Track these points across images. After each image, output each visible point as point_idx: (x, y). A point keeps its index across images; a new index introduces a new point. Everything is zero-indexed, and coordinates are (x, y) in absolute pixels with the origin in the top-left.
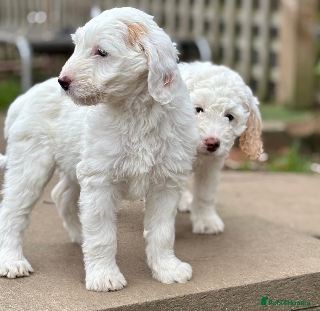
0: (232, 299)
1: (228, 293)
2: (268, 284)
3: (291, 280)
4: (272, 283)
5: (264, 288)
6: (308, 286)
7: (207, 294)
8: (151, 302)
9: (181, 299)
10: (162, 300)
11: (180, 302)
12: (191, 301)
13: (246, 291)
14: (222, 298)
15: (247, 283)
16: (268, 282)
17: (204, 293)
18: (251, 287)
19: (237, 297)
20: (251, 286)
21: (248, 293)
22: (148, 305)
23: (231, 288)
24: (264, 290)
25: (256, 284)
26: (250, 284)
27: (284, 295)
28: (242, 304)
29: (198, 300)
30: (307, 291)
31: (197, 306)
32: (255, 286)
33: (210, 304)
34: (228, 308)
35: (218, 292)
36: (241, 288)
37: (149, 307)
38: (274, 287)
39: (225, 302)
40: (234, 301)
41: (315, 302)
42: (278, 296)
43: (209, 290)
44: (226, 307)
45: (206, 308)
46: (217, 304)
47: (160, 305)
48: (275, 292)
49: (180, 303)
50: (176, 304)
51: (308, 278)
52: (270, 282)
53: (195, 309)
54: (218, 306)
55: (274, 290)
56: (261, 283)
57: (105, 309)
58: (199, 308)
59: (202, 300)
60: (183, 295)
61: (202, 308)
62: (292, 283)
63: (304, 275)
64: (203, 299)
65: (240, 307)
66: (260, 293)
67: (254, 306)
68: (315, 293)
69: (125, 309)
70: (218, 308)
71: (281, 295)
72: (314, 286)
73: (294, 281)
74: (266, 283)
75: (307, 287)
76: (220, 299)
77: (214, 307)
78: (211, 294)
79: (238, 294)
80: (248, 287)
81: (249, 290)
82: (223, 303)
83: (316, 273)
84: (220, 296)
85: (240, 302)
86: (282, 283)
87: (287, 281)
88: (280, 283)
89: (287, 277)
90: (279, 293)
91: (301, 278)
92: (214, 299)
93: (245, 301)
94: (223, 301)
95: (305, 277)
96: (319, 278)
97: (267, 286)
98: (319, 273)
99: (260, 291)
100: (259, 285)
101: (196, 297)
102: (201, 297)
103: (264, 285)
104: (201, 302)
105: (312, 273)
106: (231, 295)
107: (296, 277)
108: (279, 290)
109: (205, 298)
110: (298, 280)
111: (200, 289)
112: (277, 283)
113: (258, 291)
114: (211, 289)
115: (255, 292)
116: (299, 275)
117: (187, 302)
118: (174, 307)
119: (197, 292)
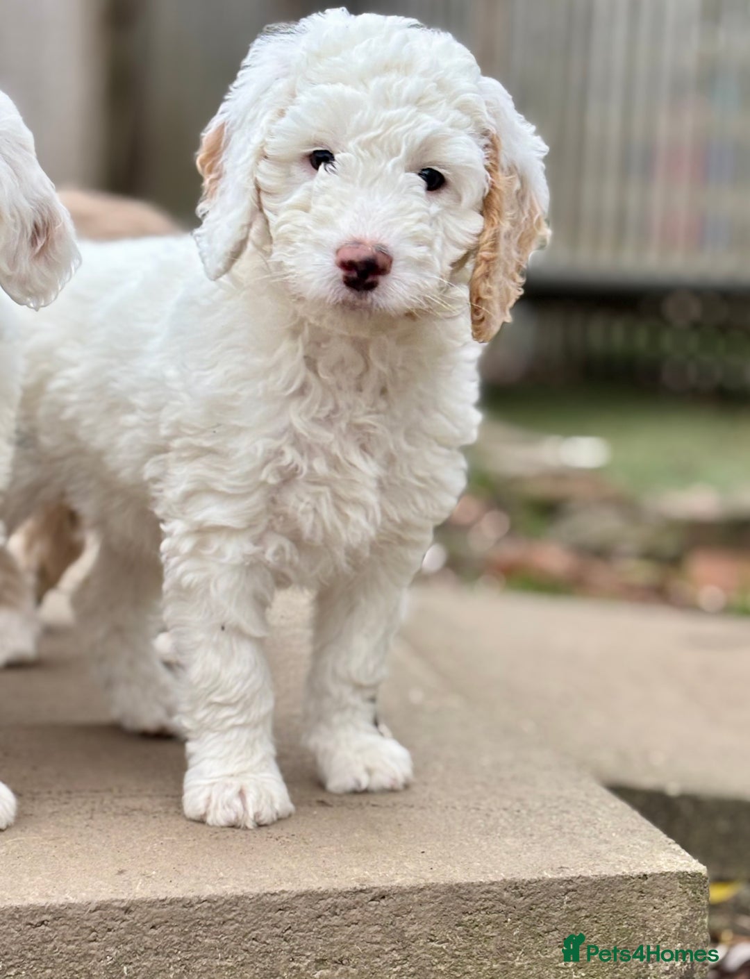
0: (146, 938)
1: (133, 918)
2: (284, 903)
3: (372, 900)
4: (301, 901)
5: (270, 915)
6: (435, 924)
7: (51, 913)
13: (202, 919)
14: (109, 930)
15: (209, 890)
16: (285, 896)
17: (44, 907)
18: (217, 908)
19: (167, 934)
20: (221, 903)
21: (205, 925)
23: (143, 902)
24: (270, 923)
25: (238, 898)
26: (216, 896)
27: (344, 945)
28: (185, 959)
29: (20, 930)
30: (432, 941)
31: (14, 948)
32: (237, 905)
33: (64, 945)
34: (131, 967)
35: (95, 911)
36: (181, 905)
38: (307, 916)
39: (122, 946)
40: (155, 947)
42: (322, 946)
43: (61, 902)
44: (126, 964)
45: (48, 958)
46: (92, 949)
48: (311, 931)
51: (436, 897)
52: (292, 896)
53: (7, 957)
54: (93, 956)
55: (307, 923)
56: (259, 897)
58: (20, 958)
59: (34, 932)
61: (33, 956)
62: (376, 910)
63: (421, 887)
64: (36, 926)
65: (175, 968)
66: (254, 930)
67: (228, 968)
68: (465, 949)
70: (91, 963)
71: (332, 944)
72: (458, 925)
73: (383, 902)
74: (275, 898)
75: (433, 927)
76: (100, 936)
77: (79, 958)
78: (70, 916)
79: (168, 924)
80: (209, 905)
81: (210, 915)
82: (112, 949)
83: (468, 884)
84: (102, 923)
85: (179, 950)
86: (335, 903)
87: (357, 899)
88: (328, 904)
89: (359, 887)
90: (326, 936)
91: (411, 895)
92: (77, 932)
93: (197, 951)
94: (114, 943)
95: (427, 892)
96: (480, 902)
97: (280, 910)
98: (479, 886)
99: (255, 921)
100: (251, 903)
101: (12, 917)
102: (32, 922)
103: (267, 903)
104: (31, 937)
105: (454, 884)
106: (144, 924)
107: (389, 891)
108: (324, 927)
109: (46, 925)
110: (398, 900)
111: (40, 894)
112: (317, 903)
113: (245, 920)
114: (71, 898)
115: (232, 925)
116: (404, 885)
119: (16, 903)
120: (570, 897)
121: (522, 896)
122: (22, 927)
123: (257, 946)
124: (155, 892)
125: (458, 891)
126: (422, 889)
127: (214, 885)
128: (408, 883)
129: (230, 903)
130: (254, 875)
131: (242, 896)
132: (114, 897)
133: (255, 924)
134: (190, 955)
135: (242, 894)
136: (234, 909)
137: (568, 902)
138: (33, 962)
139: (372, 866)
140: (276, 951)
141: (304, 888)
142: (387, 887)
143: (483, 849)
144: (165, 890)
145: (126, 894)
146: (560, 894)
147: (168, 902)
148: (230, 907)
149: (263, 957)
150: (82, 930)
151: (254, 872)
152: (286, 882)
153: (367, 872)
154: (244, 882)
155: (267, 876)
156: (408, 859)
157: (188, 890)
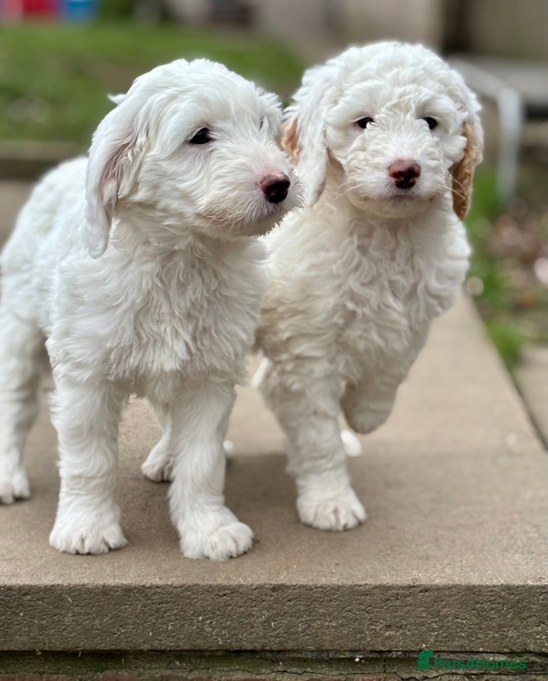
0: (285, 607)
1: (278, 595)
2: (366, 591)
3: (420, 592)
4: (377, 590)
5: (358, 597)
6: (459, 608)
7: (230, 590)
8: (113, 587)
9: (175, 591)
10: (135, 586)
11: (172, 595)
12: (195, 598)
13: (318, 597)
14: (263, 601)
15: (323, 581)
16: (367, 587)
17: (226, 586)
18: (326, 592)
19: (298, 605)
20: (328, 589)
21: (319, 601)
22: (107, 592)
23: (283, 585)
24: (357, 602)
25: (339, 587)
26: (326, 585)
27: (403, 618)
28: (308, 620)
29: (212, 598)
30: (457, 618)
31: (209, 608)
32: (338, 591)
33: (238, 608)
34: (276, 623)
35: (255, 589)
36: (305, 589)
37: (108, 594)
38: (381, 599)
39: (271, 610)
40: (290, 612)
41: (475, 643)
42: (389, 617)
43: (236, 583)
44: (273, 621)
45: (228, 615)
46: (253, 611)
47: (132, 595)
48: (382, 608)
49: (172, 598)
50: (165, 598)
51: (459, 593)
52: (371, 587)
53: (205, 613)
54: (254, 615)
55: (381, 603)
56: (352, 587)
57: (21, 585)
58: (212, 614)
59: (220, 600)
60: (181, 584)
61: (220, 614)
62: (422, 598)
63: (450, 586)
64: (221, 596)
65: (302, 625)
66: (349, 606)
67: (333, 627)
68: (477, 624)
69: (61, 592)
70: (253, 619)
71: (395, 617)
72: (473, 610)
73: (427, 594)
74: (361, 588)
75: (458, 610)
76: (258, 604)
77: (247, 616)
78: (241, 591)
79: (298, 599)
80: (322, 590)
81: (322, 596)
82: (265, 612)
83: (479, 586)
84: (259, 596)
85: (304, 615)
86: (397, 593)
87: (411, 591)
88: (393, 593)
89: (412, 584)
90: (392, 611)
91: (444, 591)
92: (245, 601)
93: (315, 616)
94: (266, 609)
95: (454, 589)
96: (487, 597)
97: (364, 595)
98: (486, 587)
99: (349, 601)
100: (347, 590)
101: (207, 590)
102: (219, 594)
103: (356, 590)
104: (218, 602)
105: (470, 585)
106: (283, 599)
107: (431, 587)
108: (390, 606)
109: (227, 596)
110: (436, 593)
111: (225, 578)
112: (386, 592)
113: (343, 600)
114: (242, 581)
115: (335, 602)
116: (440, 585)
117: (188, 599)
118: (160, 603)
119: (210, 583)
120: (544, 597)
121: (513, 594)
122: (213, 597)
123: (350, 616)
124: (291, 580)
125: (472, 590)
126: (451, 588)
127: (326, 578)
128: (442, 583)
130: (352, 571)
131: (342, 586)
132: (267, 582)
133: (349, 602)
134: (310, 618)
135: (341, 584)
136: (337, 593)
137: (542, 600)
138: (220, 617)
139: (425, 570)
140: (362, 618)
141: (378, 583)
142: (429, 585)
143: (498, 562)
144: (297, 579)
145: (274, 580)
146: (537, 595)
147: (297, 586)
148: (334, 591)
149: (354, 621)
150: (248, 600)
151: (353, 570)
152: (370, 578)
153: (420, 574)
154: (344, 577)
155: (360, 573)
156: (449, 566)
157: (311, 580)
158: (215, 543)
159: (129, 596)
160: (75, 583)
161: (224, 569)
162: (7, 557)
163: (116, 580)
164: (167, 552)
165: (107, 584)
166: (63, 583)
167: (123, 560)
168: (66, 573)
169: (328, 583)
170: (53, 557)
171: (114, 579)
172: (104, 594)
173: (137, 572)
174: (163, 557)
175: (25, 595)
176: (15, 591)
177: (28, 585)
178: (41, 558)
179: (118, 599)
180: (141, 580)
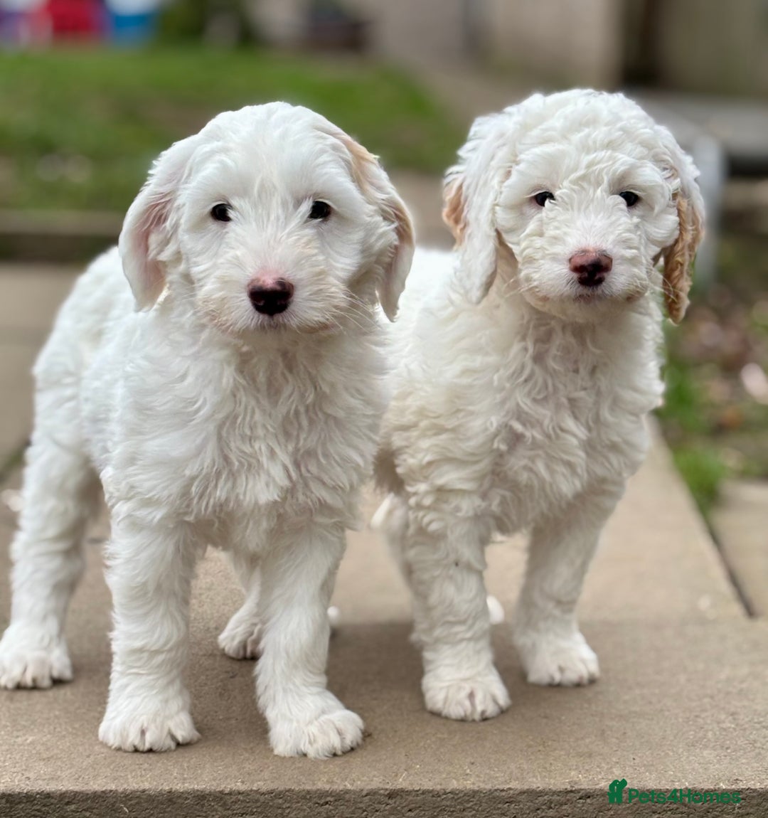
1: (395, 803)
2: (510, 797)
3: (580, 799)
4: (523, 797)
5: (500, 806)
7: (333, 796)
8: (182, 793)
9: (262, 798)
10: (210, 792)
11: (259, 804)
12: (289, 807)
13: (447, 806)
14: (377, 811)
15: (454, 785)
16: (512, 792)
17: (328, 791)
18: (458, 799)
20: (462, 795)
21: (450, 811)
22: (174, 800)
23: (402, 790)
24: (499, 812)
26: (458, 790)
29: (310, 807)
32: (473, 797)
35: (366, 796)
36: (431, 795)
37: (175, 803)
38: (529, 808)
43: (341, 788)
47: (206, 804)
49: (258, 807)
50: (248, 807)
52: (517, 792)
56: (492, 792)
57: (63, 792)
59: (321, 809)
60: (269, 789)
62: (583, 806)
64: (322, 805)
69: (114, 800)
73: (588, 801)
74: (504, 794)
76: (370, 815)
78: (347, 799)
79: (421, 809)
80: (452, 796)
81: (453, 804)
84: (371, 805)
86: (551, 799)
87: (568, 797)
88: (545, 800)
89: (569, 788)
96: (667, 805)
97: (507, 802)
100: (485, 796)
101: (304, 797)
102: (319, 802)
103: (498, 797)
104: (318, 813)
105: (646, 789)
106: (402, 808)
107: (594, 792)
109: (330, 805)
110: (600, 800)
111: (327, 781)
112: (536, 799)
113: (480, 809)
114: (349, 785)
115: (470, 812)
116: (606, 788)
117: (280, 808)
118: (243, 814)
119: (308, 787)
120: (741, 804)
122: (312, 805)
124: (413, 784)
127: (458, 780)
129: (469, 796)
130: (492, 773)
131: (478, 791)
132: (381, 786)
133: (488, 812)
135: (477, 789)
136: (472, 800)
137: (739, 808)
139: (587, 770)
141: (526, 787)
142: (591, 789)
143: (682, 759)
144: (420, 782)
145: (390, 784)
147: (421, 792)
150: (356, 810)
151: (494, 771)
152: (515, 780)
153: (580, 776)
154: (482, 779)
155: (502, 775)
156: (618, 765)
157: (438, 784)
158: (314, 736)
159: (203, 806)
160: (133, 789)
161: (325, 770)
162: (45, 756)
163: (186, 785)
164: (251, 749)
165: (173, 790)
166: (118, 788)
167: (194, 759)
168: (121, 776)
169: (461, 787)
170: (103, 755)
171: (183, 783)
172: (170, 803)
173: (212, 775)
174: (247, 755)
175: (68, 803)
176: (56, 799)
177: (72, 792)
178: (88, 756)
179: (190, 809)
180: (218, 785)
